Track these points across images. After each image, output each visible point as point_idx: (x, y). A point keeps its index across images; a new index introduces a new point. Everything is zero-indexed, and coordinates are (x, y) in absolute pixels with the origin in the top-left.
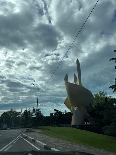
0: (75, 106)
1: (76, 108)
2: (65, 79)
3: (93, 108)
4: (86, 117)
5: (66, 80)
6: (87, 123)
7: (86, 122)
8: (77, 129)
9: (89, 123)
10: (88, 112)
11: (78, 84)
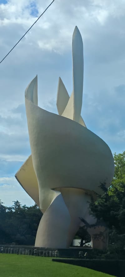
0: (53, 189)
1: (55, 195)
2: (26, 96)
3: (108, 198)
4: (83, 225)
5: (32, 100)
6: (82, 244)
7: (79, 241)
8: (54, 260)
9: (90, 244)
10: (92, 210)
11: (71, 117)
